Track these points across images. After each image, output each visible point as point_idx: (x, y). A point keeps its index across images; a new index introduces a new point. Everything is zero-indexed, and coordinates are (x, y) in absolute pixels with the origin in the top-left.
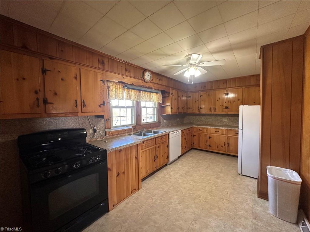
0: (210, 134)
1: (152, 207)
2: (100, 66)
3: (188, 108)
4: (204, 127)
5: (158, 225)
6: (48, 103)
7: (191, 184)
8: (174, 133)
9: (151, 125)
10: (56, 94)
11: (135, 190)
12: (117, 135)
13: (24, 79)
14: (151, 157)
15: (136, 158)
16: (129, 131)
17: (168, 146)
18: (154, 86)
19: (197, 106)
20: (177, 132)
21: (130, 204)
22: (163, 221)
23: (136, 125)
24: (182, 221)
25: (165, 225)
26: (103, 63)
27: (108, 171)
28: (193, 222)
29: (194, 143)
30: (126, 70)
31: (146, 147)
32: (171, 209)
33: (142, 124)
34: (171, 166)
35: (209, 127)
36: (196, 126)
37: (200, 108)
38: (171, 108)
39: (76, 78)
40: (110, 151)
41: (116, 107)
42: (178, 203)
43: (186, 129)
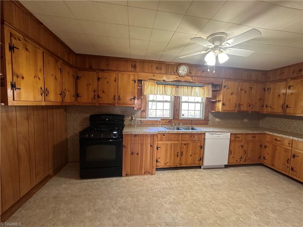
0: (296, 150)
1: (147, 191)
2: (132, 70)
3: (265, 106)
4: (284, 136)
5: (137, 204)
6: (99, 97)
7: (204, 197)
8: (216, 134)
9: (193, 121)
10: (103, 92)
11: (148, 173)
12: (152, 124)
13: (90, 85)
14: (173, 152)
15: (151, 146)
16: (164, 124)
17: (202, 147)
18: (193, 80)
19: (281, 102)
20: (221, 134)
21: (137, 180)
22: (143, 204)
23: (172, 119)
24: (155, 215)
25: (142, 208)
26: (135, 67)
27: (123, 148)
28: (163, 224)
29: (264, 158)
30: (157, 68)
31: (167, 140)
32: (159, 202)
33: (180, 119)
34: (204, 171)
35: (296, 139)
36: (271, 133)
37: (287, 106)
38: (223, 104)
39: (115, 81)
40: (125, 133)
41: (153, 101)
42: (170, 202)
43: (246, 134)
